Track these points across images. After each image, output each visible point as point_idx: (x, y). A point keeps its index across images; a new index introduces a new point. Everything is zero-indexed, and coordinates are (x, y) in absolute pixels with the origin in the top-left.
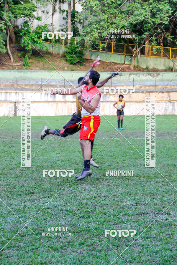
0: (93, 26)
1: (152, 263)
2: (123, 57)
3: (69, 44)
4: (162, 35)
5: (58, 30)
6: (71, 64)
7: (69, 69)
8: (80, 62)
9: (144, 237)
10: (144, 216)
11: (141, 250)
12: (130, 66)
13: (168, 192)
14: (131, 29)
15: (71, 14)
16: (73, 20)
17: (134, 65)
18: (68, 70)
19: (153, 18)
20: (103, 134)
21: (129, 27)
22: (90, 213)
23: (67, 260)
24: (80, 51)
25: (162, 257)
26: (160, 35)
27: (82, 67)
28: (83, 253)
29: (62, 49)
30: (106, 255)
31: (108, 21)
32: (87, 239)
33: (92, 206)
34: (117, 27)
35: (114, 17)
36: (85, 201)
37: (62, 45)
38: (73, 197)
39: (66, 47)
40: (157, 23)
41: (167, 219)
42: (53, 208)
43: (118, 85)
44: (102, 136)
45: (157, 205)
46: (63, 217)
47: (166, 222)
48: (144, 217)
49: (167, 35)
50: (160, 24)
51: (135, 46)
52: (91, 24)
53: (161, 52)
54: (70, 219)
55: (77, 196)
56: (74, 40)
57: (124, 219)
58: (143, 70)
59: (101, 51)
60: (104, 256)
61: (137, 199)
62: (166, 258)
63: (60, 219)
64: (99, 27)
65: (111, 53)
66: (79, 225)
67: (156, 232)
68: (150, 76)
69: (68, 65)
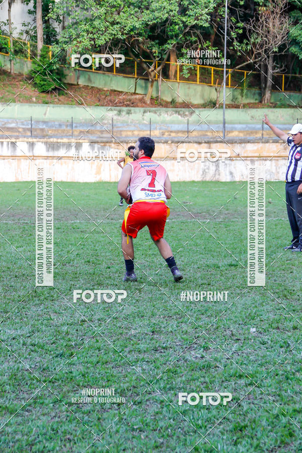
0: (80, 26)
1: (176, 430)
2: (133, 81)
3: (39, 58)
4: (198, 45)
5: (20, 32)
6: (43, 92)
7: (40, 101)
8: (59, 90)
9: (164, 388)
10: (165, 352)
11: (158, 410)
12: (145, 98)
13: (206, 311)
14: (146, 34)
15: (43, 5)
16: (46, 16)
17: (152, 96)
18: (38, 102)
19: (183, 15)
20: (97, 214)
21: (142, 30)
22: (73, 348)
23: (32, 429)
24: (57, 69)
25: (193, 420)
26: (194, 46)
27: (61, 98)
28: (59, 417)
29: (28, 66)
30: (99, 419)
31: (107, 18)
32: (68, 393)
33: (77, 337)
34: (122, 30)
35: (116, 13)
36: (65, 328)
37: (27, 58)
38: (45, 322)
39: (34, 63)
40: (190, 24)
41: (202, 357)
42: (9, 340)
43: (124, 129)
44: (96, 217)
45: (186, 333)
46: (26, 355)
47: (201, 363)
48: (165, 354)
49: (206, 45)
50: (194, 27)
51: (152, 63)
52: (76, 23)
53: (196, 75)
54: (38, 359)
55: (51, 319)
56: (47, 50)
57: (132, 357)
58: (166, 105)
59: (95, 70)
60: (96, 422)
61: (154, 324)
62: (200, 422)
63: (22, 359)
64: (91, 29)
65: (111, 75)
66: (55, 369)
67: (184, 378)
68: (179, 114)
69: (37, 94)
